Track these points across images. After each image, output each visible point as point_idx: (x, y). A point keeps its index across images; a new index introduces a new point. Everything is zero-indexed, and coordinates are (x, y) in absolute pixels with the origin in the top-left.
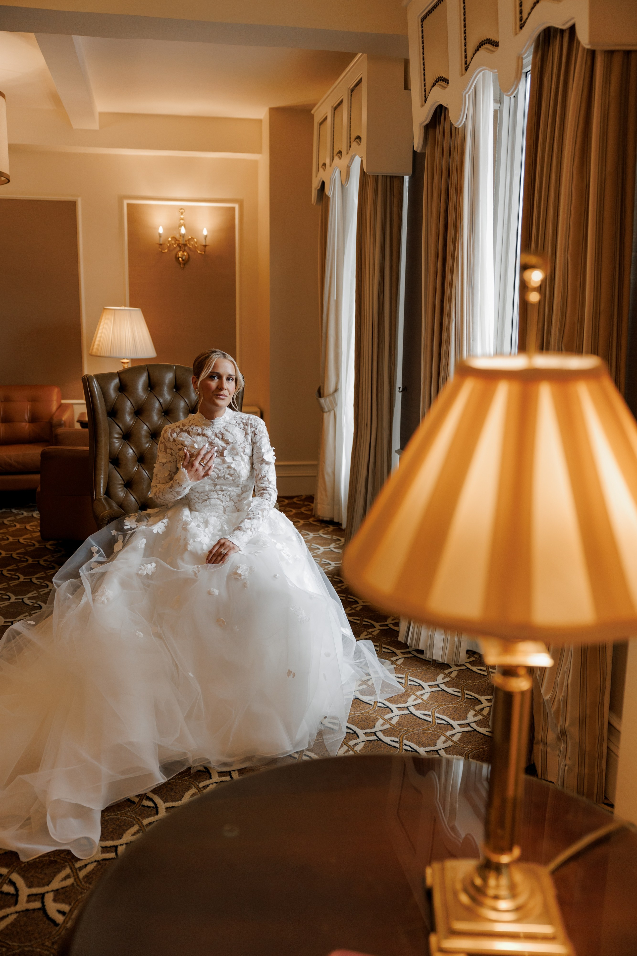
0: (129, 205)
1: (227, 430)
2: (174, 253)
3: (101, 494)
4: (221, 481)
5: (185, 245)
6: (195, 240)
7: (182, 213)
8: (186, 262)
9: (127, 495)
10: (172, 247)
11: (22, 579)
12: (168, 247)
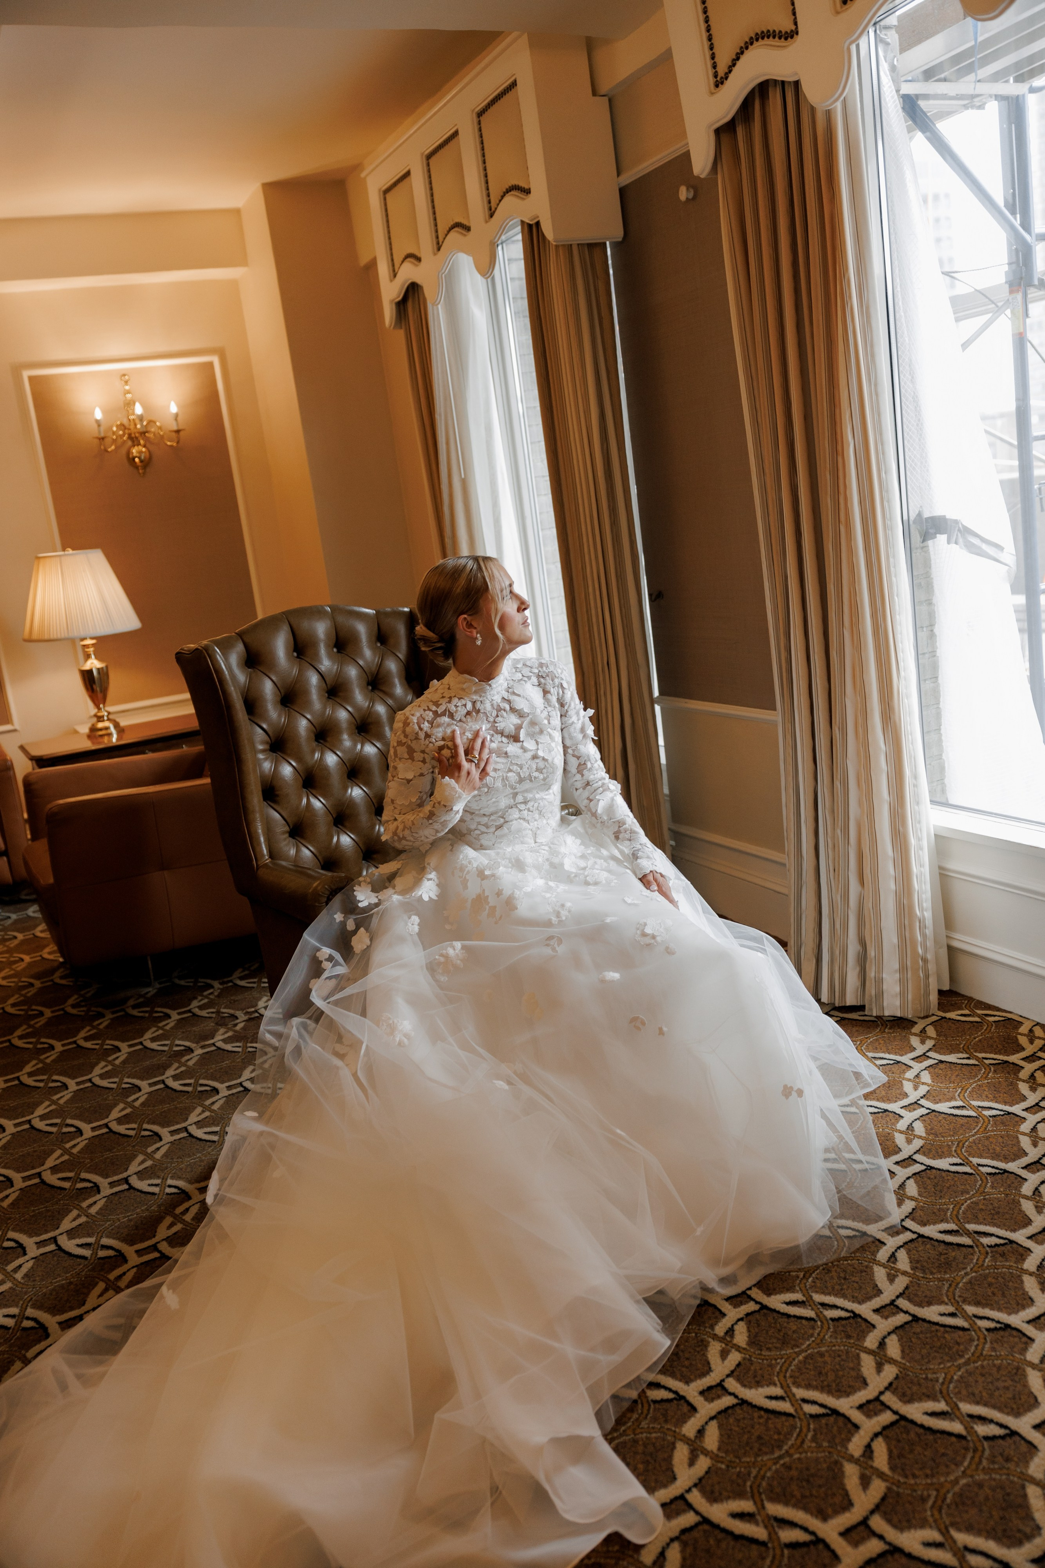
0: (31, 379)
1: (514, 693)
2: (124, 451)
3: (263, 855)
4: (527, 785)
5: (143, 433)
6: (158, 424)
7: (126, 382)
8: (146, 463)
9: (298, 851)
10: (120, 441)
11: (59, 1046)
12: (114, 441)
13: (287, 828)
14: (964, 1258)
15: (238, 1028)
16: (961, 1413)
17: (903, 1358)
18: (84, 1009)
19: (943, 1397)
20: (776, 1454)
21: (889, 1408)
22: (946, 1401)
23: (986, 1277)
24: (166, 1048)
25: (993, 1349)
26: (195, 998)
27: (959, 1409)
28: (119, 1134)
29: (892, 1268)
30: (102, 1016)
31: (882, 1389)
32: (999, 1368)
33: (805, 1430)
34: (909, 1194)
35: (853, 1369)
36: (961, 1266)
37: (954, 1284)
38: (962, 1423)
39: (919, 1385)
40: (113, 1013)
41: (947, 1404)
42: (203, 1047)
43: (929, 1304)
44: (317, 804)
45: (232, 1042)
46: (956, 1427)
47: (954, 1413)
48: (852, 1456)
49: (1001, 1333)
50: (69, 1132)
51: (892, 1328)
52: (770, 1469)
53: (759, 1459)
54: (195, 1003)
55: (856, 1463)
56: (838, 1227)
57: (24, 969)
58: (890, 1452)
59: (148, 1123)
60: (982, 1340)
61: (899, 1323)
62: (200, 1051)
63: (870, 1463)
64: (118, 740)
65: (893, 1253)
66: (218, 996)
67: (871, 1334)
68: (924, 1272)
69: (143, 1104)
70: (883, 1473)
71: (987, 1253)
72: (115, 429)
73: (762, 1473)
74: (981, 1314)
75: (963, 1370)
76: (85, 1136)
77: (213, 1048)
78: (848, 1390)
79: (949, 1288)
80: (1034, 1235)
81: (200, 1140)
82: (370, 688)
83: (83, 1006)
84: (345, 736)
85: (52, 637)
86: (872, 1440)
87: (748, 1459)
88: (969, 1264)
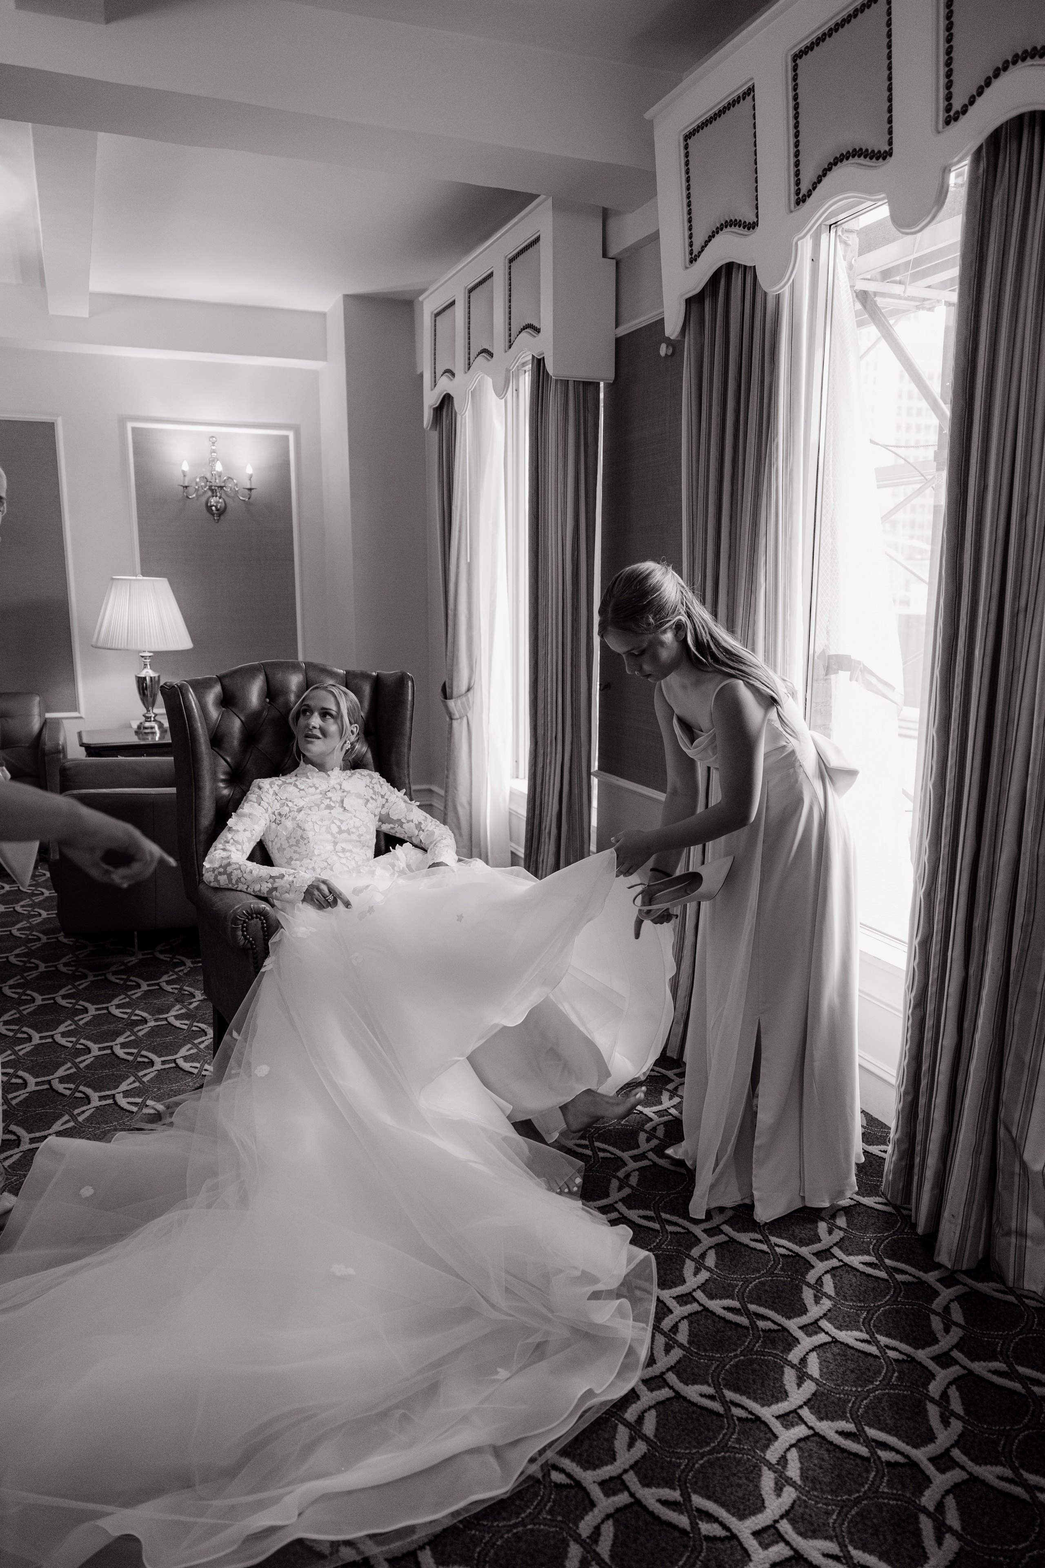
0: (134, 430)
2: (204, 499)
5: (221, 487)
6: (234, 481)
7: (213, 443)
8: (221, 512)
10: (201, 491)
11: (39, 1000)
12: (197, 490)
14: (738, 1339)
15: (191, 1007)
16: (691, 1506)
17: (655, 1436)
18: (73, 968)
19: (679, 1486)
20: (513, 1522)
21: (627, 1489)
22: (681, 1490)
23: (751, 1362)
24: (126, 1016)
25: (738, 1441)
26: (167, 973)
27: (690, 1501)
28: (57, 1092)
29: (671, 1339)
30: (85, 976)
31: (627, 1467)
32: (739, 1462)
33: (545, 1499)
34: (707, 1264)
35: (607, 1440)
36: (733, 1347)
37: (722, 1364)
38: (689, 1517)
39: (662, 1468)
40: (95, 976)
41: (682, 1495)
42: (156, 1020)
43: (694, 1383)
45: (182, 1020)
46: (683, 1521)
47: (685, 1505)
48: (580, 1535)
49: (750, 1425)
50: (16, 1084)
51: (654, 1402)
52: (502, 1537)
53: (495, 1524)
54: (165, 978)
55: (581, 1545)
56: (636, 1288)
57: (38, 924)
58: (616, 1536)
59: (84, 1085)
60: (731, 1430)
61: (662, 1398)
62: (152, 1024)
63: (594, 1547)
64: (160, 738)
65: (677, 1323)
66: (186, 974)
67: (634, 1405)
68: (698, 1349)
69: (87, 1067)
70: (603, 1560)
71: (759, 1337)
72: (198, 480)
73: (494, 1540)
74: (737, 1401)
75: (705, 1459)
76: (29, 1089)
77: (165, 1022)
78: (597, 1462)
79: (716, 1368)
80: (805, 1326)
81: (122, 1109)
83: (72, 966)
85: (113, 647)
86: (603, 1522)
87: (485, 1523)
88: (741, 1345)
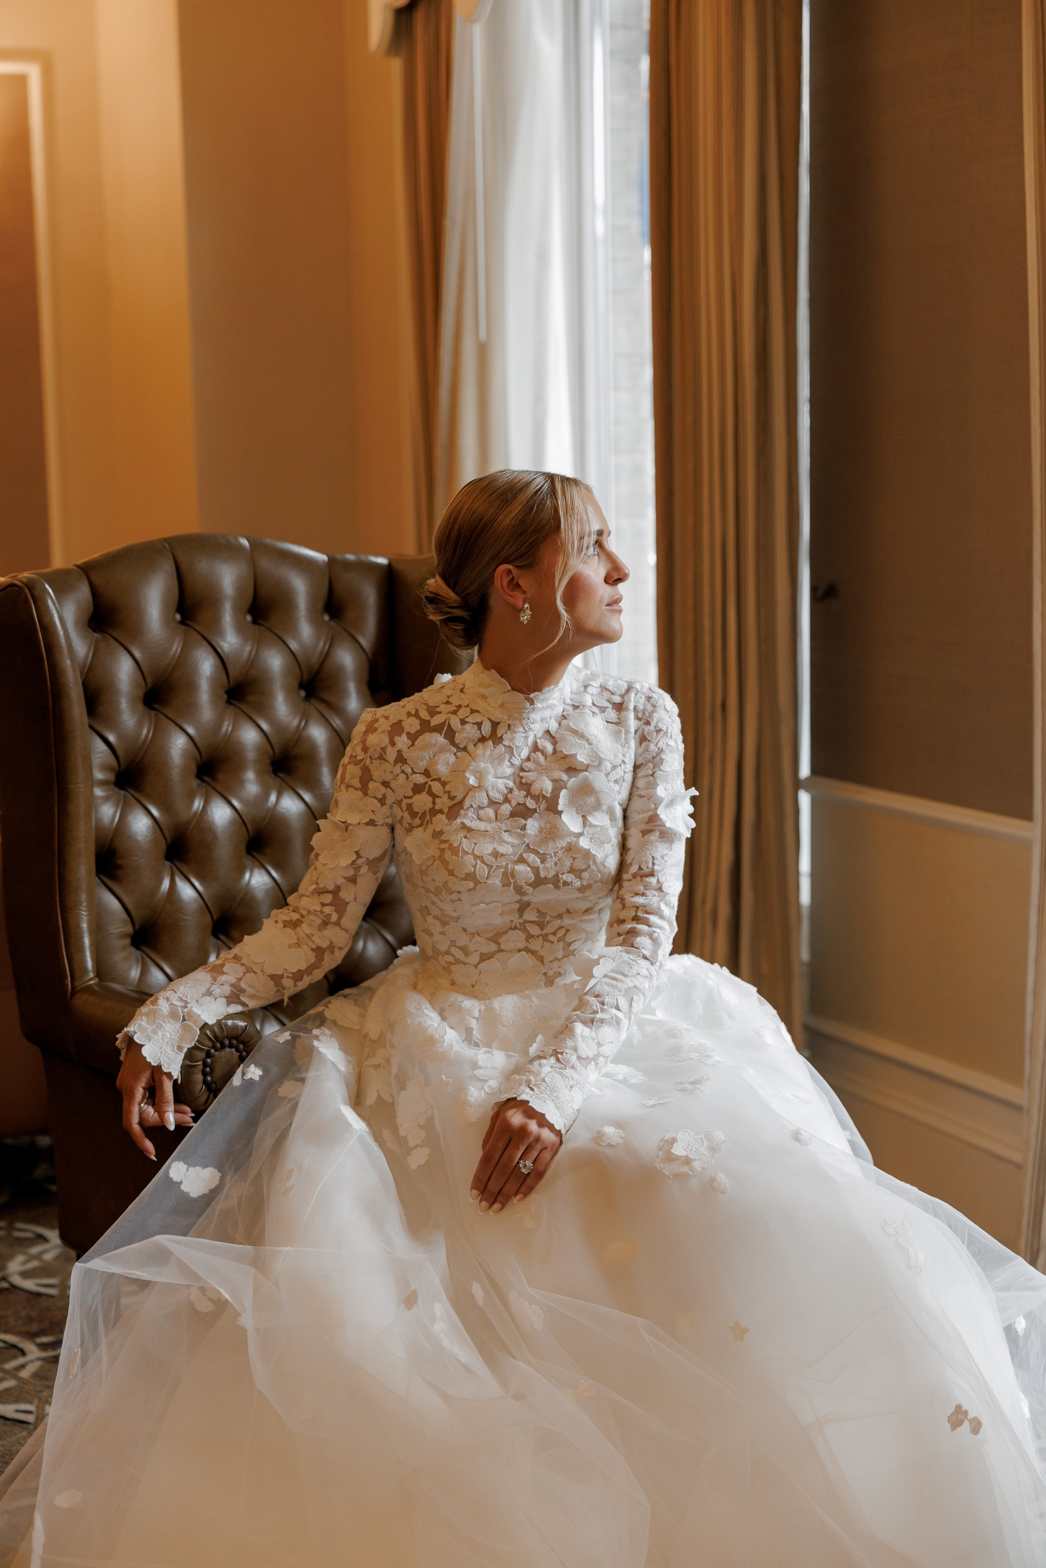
9: (144, 972)
13: (129, 929)
44: (187, 892)
82: (303, 693)
84: (250, 775)
